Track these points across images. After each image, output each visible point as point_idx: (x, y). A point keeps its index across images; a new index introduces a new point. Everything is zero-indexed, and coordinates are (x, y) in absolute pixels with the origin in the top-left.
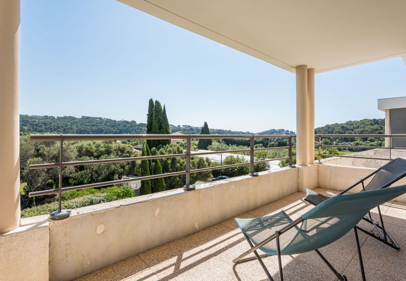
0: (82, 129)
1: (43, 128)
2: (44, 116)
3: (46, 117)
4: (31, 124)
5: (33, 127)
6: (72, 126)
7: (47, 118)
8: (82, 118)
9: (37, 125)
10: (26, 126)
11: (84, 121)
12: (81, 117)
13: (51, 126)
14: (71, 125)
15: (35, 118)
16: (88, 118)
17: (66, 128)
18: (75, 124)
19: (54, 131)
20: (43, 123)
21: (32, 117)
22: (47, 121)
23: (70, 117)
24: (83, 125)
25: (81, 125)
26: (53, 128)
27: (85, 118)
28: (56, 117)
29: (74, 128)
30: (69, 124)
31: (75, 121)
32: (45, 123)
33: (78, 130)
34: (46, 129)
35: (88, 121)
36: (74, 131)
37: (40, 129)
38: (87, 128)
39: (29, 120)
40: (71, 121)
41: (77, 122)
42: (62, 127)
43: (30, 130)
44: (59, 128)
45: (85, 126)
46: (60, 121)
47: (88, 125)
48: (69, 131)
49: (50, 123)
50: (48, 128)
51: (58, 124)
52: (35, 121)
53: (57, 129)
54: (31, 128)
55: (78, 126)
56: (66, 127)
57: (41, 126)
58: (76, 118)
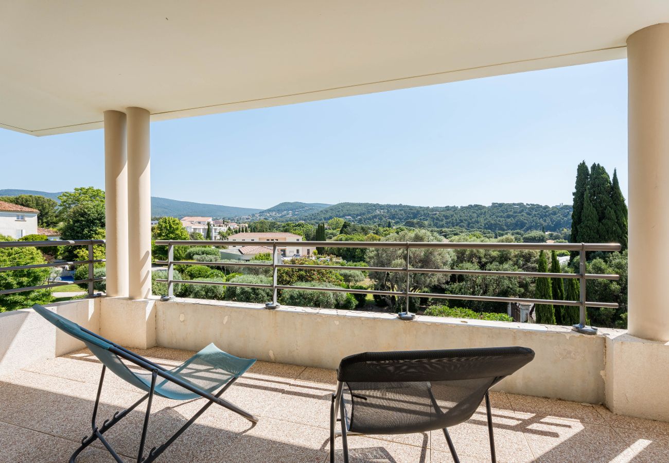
0: (493, 222)
1: (444, 222)
2: (446, 207)
3: (448, 208)
4: (432, 218)
5: (434, 222)
6: (479, 218)
7: (448, 210)
8: (492, 207)
9: (437, 219)
10: (427, 220)
11: (495, 210)
12: (491, 205)
13: (453, 219)
14: (477, 218)
15: (436, 211)
16: (501, 205)
17: (471, 222)
18: (483, 216)
19: (457, 225)
20: (444, 216)
21: (434, 209)
22: (449, 213)
23: (476, 206)
24: (494, 216)
25: (490, 217)
26: (455, 221)
27: (496, 206)
28: (459, 207)
29: (482, 221)
30: (475, 215)
31: (483, 211)
32: (447, 216)
33: (487, 223)
34: (447, 223)
35: (501, 210)
36: (481, 225)
37: (441, 223)
38: (500, 221)
39: (430, 213)
40: (477, 212)
41: (485, 212)
42: (465, 220)
43: (430, 225)
44: (462, 221)
45: (497, 217)
46: (464, 213)
47: (501, 217)
48: (474, 225)
49: (452, 216)
50: (450, 222)
51: (461, 216)
52: (436, 214)
53: (460, 223)
54: (432, 223)
55: (487, 219)
56: (471, 219)
57: (442, 220)
58: (484, 207)
